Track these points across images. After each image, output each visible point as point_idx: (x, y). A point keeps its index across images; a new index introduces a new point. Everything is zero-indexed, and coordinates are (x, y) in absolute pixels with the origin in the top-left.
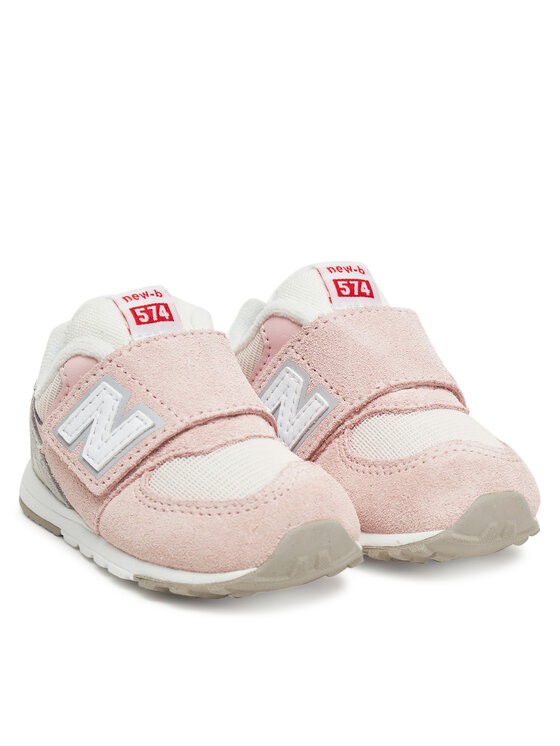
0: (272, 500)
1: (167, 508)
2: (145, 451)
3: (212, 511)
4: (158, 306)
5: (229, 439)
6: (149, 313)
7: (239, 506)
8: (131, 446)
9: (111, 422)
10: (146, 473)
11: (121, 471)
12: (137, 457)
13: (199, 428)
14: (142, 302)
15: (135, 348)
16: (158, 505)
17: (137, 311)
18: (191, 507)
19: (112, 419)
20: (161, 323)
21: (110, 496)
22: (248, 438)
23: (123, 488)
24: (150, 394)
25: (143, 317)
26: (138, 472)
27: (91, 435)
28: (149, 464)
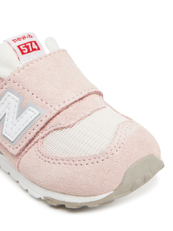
0: (115, 152)
1: (56, 162)
2: (37, 129)
3: (82, 162)
4: (31, 43)
5: (83, 115)
6: (27, 47)
7: (97, 159)
8: (29, 127)
9: (16, 114)
10: (40, 140)
11: (26, 141)
12: (34, 133)
13: (65, 111)
14: (23, 42)
15: (21, 71)
16: (50, 160)
17: (21, 47)
18: (69, 161)
19: (16, 112)
20: (34, 52)
21: (22, 154)
22: (92, 112)
23: (28, 149)
24: (35, 96)
25: (25, 50)
26: (35, 140)
27: (6, 122)
28: (41, 135)
